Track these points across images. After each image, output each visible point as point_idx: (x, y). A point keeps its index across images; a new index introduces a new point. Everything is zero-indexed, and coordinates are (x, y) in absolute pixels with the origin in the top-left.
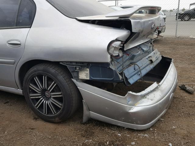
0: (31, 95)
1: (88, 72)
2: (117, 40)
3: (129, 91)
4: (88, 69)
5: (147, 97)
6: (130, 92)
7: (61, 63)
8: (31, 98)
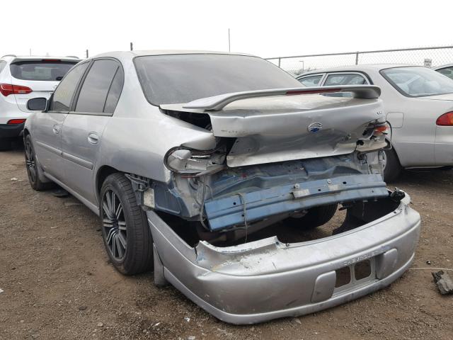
0: (105, 221)
1: (153, 195)
2: (183, 147)
3: (203, 241)
4: (153, 190)
5: (243, 260)
6: (204, 243)
7: (127, 175)
8: (105, 225)
